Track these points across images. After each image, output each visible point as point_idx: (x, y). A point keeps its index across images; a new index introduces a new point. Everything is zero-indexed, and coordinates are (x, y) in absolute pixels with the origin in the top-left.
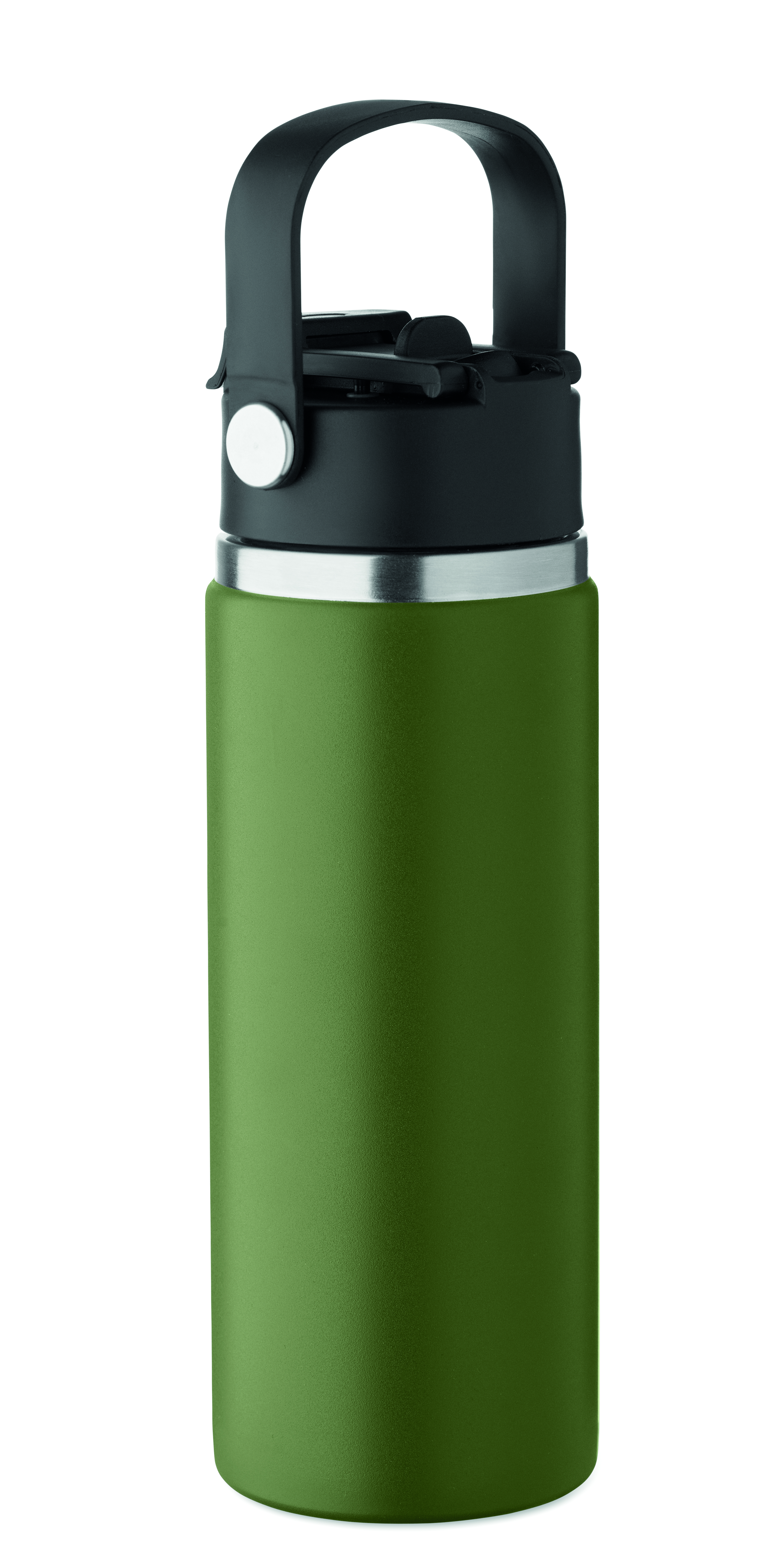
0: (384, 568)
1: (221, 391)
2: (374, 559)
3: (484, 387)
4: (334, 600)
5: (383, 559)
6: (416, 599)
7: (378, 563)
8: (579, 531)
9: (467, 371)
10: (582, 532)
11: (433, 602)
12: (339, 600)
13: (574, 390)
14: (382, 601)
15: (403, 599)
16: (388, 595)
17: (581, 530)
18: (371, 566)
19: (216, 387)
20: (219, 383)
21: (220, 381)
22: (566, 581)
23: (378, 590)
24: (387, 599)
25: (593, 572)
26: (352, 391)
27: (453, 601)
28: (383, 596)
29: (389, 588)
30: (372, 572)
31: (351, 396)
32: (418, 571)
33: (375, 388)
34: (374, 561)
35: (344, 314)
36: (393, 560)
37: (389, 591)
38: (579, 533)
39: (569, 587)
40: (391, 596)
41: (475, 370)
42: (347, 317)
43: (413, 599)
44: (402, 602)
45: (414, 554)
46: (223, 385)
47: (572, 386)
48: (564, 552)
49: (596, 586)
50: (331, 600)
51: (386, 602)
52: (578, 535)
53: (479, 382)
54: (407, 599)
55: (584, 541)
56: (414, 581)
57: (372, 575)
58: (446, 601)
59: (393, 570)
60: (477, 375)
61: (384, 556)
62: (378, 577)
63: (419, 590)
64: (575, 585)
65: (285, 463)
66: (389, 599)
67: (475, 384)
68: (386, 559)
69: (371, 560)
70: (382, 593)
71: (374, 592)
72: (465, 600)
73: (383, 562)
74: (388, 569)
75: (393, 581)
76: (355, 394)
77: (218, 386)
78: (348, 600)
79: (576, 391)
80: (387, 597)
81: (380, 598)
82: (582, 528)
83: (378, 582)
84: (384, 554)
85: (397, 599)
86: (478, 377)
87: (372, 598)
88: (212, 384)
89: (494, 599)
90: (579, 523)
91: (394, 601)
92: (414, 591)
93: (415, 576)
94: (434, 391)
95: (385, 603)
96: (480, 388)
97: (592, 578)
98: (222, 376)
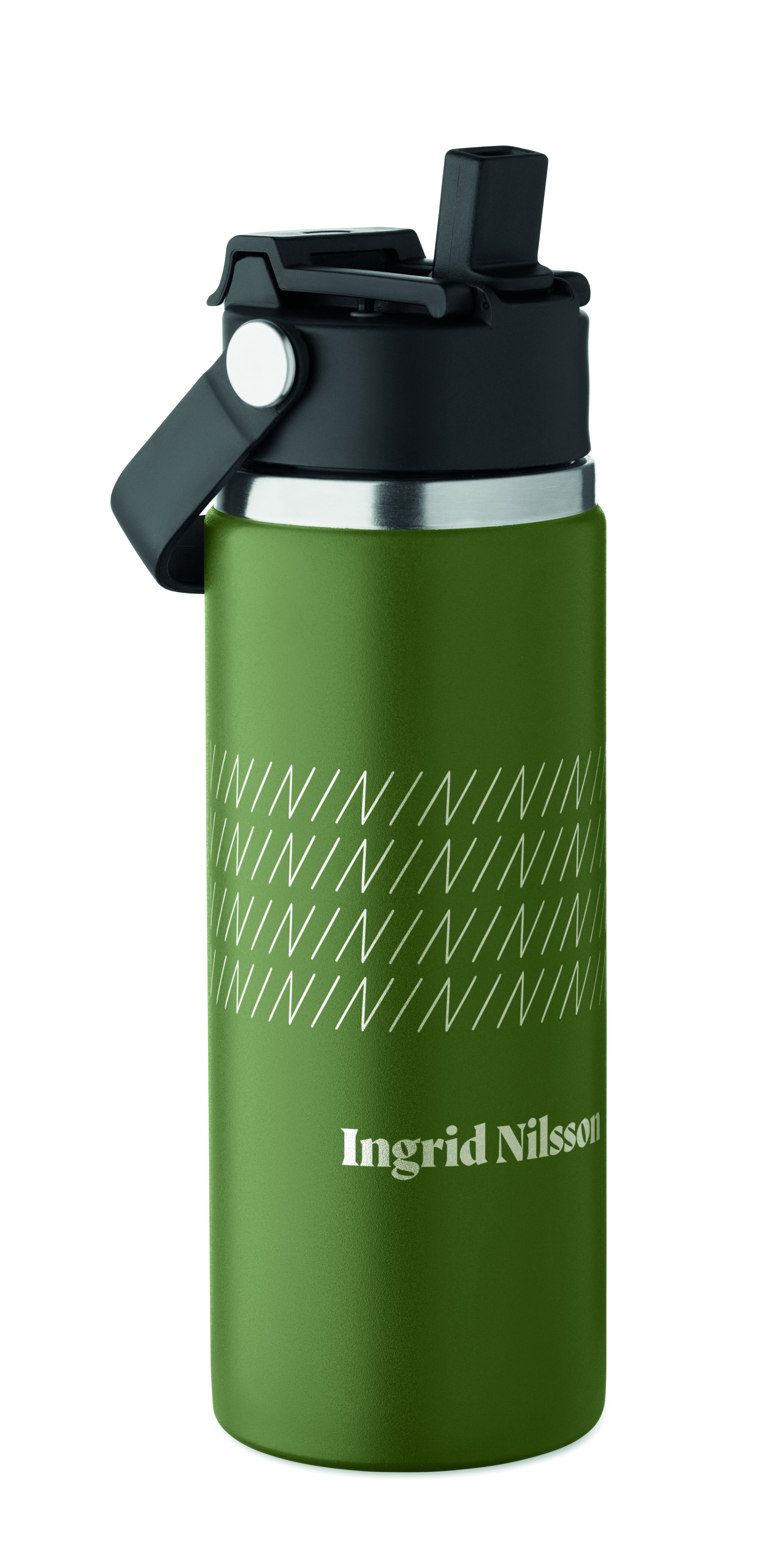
0: (386, 495)
1: (222, 308)
2: (377, 486)
3: (491, 308)
4: (336, 527)
5: (386, 485)
6: (419, 526)
7: (380, 489)
8: (586, 457)
9: (473, 291)
10: (590, 458)
11: (437, 529)
12: (341, 528)
13: (583, 312)
14: (384, 528)
15: (406, 526)
16: (391, 522)
17: (589, 456)
18: (373, 492)
19: (216, 304)
20: (220, 301)
21: (221, 298)
22: (573, 508)
23: (380, 517)
24: (389, 526)
25: (600, 499)
26: (356, 310)
27: (458, 528)
28: (386, 523)
29: (392, 515)
30: (375, 499)
31: (354, 315)
32: (421, 498)
33: (380, 308)
34: (376, 488)
35: (349, 232)
36: (396, 487)
37: (391, 518)
38: (587, 459)
39: (576, 514)
40: (393, 523)
41: (482, 290)
42: (351, 234)
43: (417, 526)
44: (405, 529)
45: (417, 480)
46: (224, 302)
47: (581, 308)
48: (571, 479)
49: (603, 513)
50: (333, 527)
51: (389, 529)
52: (585, 461)
53: (486, 303)
54: (410, 527)
55: (592, 467)
56: (417, 508)
57: (374, 502)
58: (450, 528)
59: (396, 496)
60: (484, 295)
61: (387, 482)
62: (380, 504)
63: (422, 517)
64: (582, 512)
65: (286, 382)
66: (392, 526)
67: (482, 305)
68: (388, 486)
69: (374, 486)
70: (384, 520)
71: (377, 519)
72: (469, 527)
73: (385, 488)
74: (391, 496)
75: (395, 508)
76: (359, 313)
77: (218, 303)
78: (350, 528)
79: (585, 313)
80: (390, 525)
81: (383, 525)
82: (589, 454)
83: (381, 509)
84: (387, 481)
85: (399, 526)
86: (485, 297)
87: (375, 525)
88: (213, 301)
89: (499, 527)
90: (586, 449)
91: (397, 529)
92: (417, 518)
93: (418, 503)
94: (438, 310)
95: (388, 531)
96: (487, 309)
97: (599, 505)
98: (223, 293)
